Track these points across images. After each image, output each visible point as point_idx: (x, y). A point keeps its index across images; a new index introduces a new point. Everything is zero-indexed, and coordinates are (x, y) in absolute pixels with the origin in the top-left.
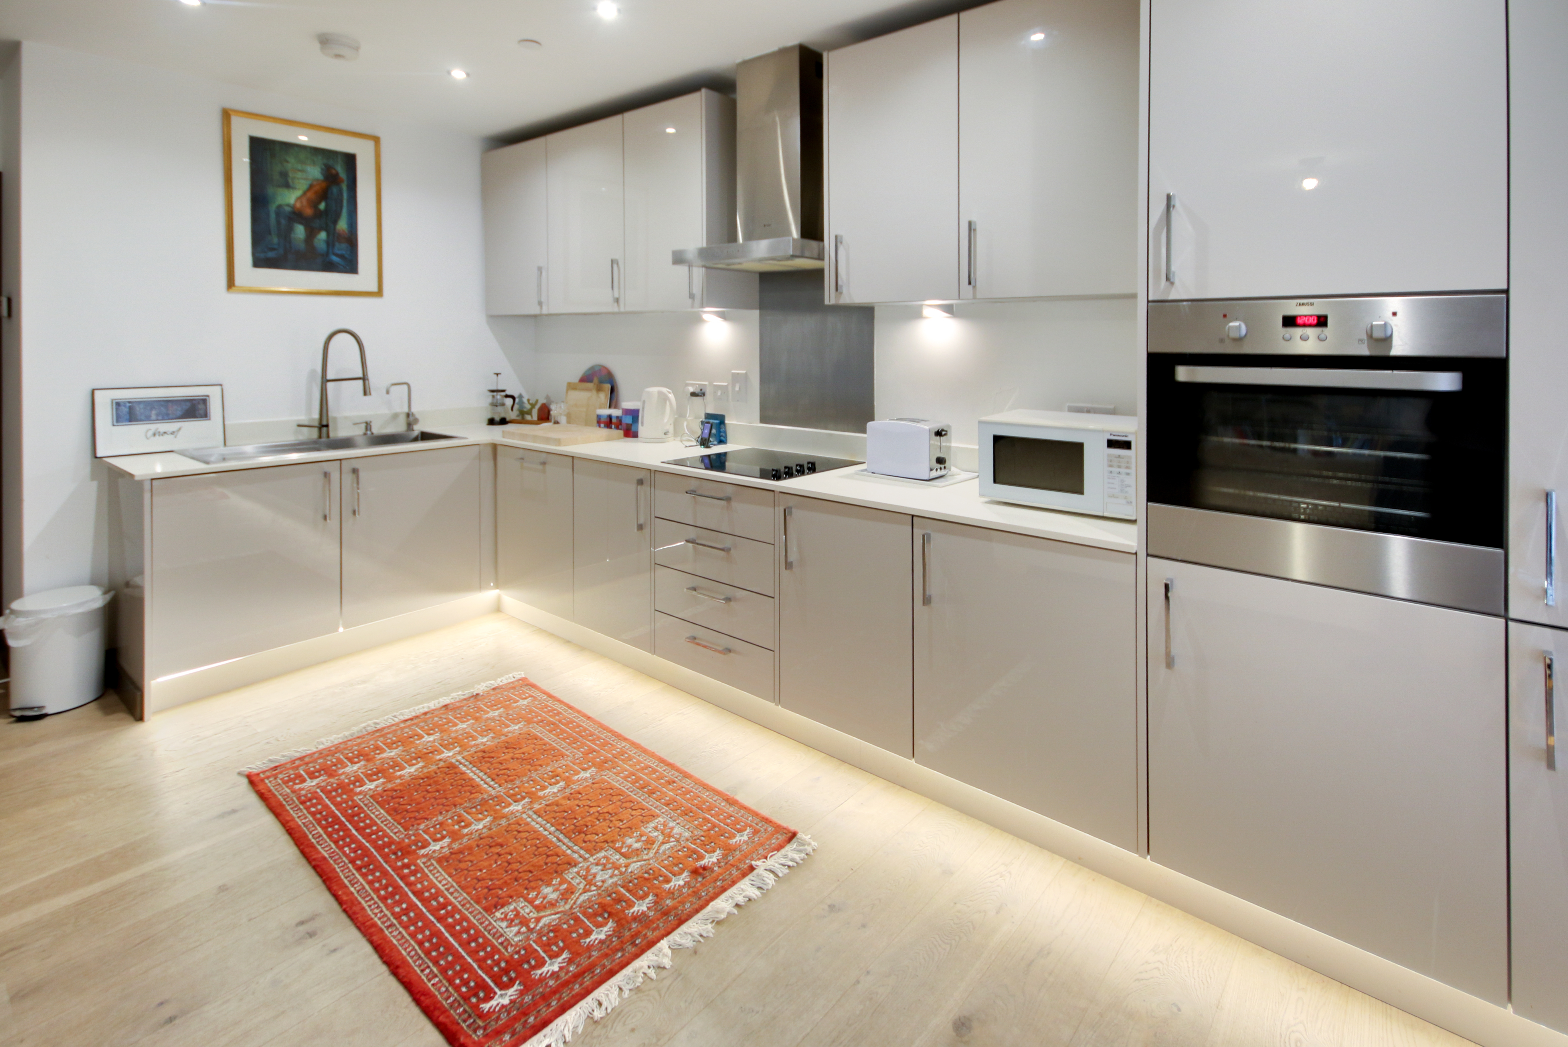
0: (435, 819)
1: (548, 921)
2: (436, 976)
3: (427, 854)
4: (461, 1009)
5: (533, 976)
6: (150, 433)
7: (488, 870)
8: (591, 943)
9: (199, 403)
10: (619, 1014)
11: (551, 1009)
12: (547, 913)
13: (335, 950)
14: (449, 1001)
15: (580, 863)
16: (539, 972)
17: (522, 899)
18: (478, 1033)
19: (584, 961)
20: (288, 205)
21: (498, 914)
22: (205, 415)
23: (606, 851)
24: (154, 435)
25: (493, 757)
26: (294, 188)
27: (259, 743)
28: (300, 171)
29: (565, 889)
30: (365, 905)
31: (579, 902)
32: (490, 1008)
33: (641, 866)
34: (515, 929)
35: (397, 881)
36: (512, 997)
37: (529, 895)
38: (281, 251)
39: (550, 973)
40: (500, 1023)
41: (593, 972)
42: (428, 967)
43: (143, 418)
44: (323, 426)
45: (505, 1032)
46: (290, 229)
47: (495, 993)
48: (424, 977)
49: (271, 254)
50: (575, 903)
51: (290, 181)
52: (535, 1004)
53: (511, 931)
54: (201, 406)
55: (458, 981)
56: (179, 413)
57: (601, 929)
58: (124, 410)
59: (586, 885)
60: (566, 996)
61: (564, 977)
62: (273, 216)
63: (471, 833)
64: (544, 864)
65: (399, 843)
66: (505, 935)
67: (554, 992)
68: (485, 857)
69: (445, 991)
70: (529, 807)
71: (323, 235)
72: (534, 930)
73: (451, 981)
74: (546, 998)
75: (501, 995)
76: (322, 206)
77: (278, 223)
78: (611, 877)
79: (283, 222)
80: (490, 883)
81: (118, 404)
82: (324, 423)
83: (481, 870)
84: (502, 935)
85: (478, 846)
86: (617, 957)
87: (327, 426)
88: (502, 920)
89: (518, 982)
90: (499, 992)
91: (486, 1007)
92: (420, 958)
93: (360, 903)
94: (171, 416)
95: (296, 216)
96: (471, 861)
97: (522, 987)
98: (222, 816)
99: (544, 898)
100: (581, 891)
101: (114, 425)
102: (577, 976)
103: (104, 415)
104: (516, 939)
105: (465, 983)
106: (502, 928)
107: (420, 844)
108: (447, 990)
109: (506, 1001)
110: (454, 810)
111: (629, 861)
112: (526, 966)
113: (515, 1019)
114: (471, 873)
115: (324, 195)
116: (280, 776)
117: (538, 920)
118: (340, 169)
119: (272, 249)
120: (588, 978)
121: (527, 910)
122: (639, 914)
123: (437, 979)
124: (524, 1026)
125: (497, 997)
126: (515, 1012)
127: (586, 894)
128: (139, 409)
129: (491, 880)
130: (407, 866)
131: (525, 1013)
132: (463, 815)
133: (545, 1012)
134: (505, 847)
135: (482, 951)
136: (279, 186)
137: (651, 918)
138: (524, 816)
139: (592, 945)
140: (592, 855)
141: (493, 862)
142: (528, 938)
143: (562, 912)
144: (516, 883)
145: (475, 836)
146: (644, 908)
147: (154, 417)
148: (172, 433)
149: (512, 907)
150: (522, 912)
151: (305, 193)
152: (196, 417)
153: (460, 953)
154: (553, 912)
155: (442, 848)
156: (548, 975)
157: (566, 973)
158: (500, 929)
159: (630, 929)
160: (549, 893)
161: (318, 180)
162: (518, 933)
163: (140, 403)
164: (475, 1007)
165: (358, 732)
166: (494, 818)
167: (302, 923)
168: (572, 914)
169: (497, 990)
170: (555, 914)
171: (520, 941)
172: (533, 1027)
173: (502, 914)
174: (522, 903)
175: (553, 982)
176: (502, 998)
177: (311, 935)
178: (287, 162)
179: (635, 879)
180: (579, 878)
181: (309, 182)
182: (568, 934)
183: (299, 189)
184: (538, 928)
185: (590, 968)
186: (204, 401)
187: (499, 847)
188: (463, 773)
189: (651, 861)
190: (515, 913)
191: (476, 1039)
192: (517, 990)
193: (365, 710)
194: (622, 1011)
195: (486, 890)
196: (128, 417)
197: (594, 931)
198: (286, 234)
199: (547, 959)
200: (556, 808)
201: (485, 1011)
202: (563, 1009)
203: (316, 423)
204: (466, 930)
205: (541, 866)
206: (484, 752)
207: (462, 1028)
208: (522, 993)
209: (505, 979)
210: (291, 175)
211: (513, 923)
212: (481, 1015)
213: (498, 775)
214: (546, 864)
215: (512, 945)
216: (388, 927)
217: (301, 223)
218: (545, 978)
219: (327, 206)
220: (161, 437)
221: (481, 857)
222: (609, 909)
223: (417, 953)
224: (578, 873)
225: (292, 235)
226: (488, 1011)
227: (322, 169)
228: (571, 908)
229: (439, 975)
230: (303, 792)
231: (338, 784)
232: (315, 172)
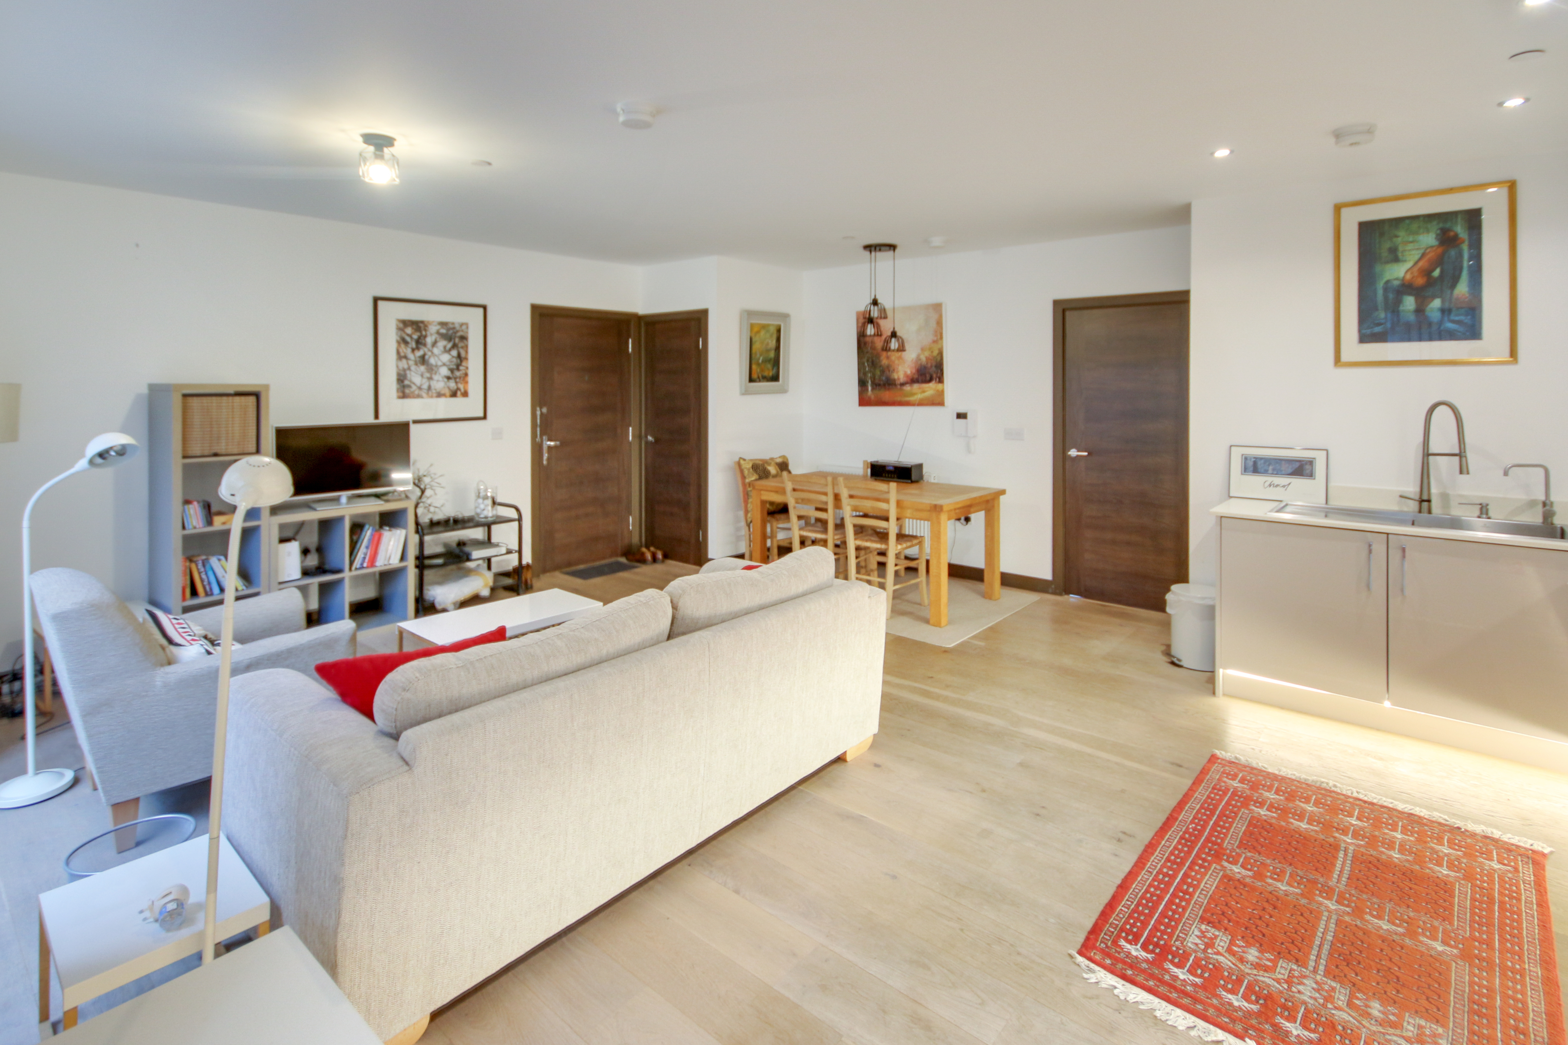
0: (1264, 858)
1: (1222, 961)
2: (1128, 909)
3: (1226, 867)
4: (1113, 930)
5: (1165, 964)
6: (1267, 484)
7: (1241, 908)
8: (1224, 996)
9: (1306, 464)
10: (1173, 1032)
11: (1145, 982)
12: (1230, 958)
13: (1116, 855)
14: (1114, 921)
15: (1306, 968)
16: (1171, 967)
17: (1230, 937)
18: (1102, 945)
19: (1202, 995)
20: (1397, 279)
21: (1203, 927)
22: (1311, 475)
23: (1341, 986)
24: (1270, 485)
25: (1378, 869)
26: (1405, 261)
27: (1248, 745)
28: (1411, 242)
29: (1265, 964)
30: (1157, 853)
31: (1258, 978)
32: (1123, 946)
33: (1349, 1021)
34: (1198, 941)
35: (1188, 861)
36: (1140, 956)
37: (1238, 940)
38: (1389, 325)
39: (1175, 974)
40: (1117, 955)
41: (1195, 1003)
42: (1132, 902)
43: (1262, 471)
44: (1424, 501)
45: (1110, 959)
46: (1398, 302)
47: (1136, 945)
48: (1123, 903)
49: (1377, 329)
50: (1256, 975)
51: (1400, 254)
52: (1143, 971)
53: (1194, 939)
54: (1308, 467)
55: (1132, 921)
56: (1290, 471)
57: (1243, 1001)
58: (1250, 463)
59: (1283, 979)
60: (1162, 989)
61: (1178, 984)
62: (1380, 292)
63: (1269, 885)
64: (1280, 942)
65: (1222, 848)
66: (1188, 936)
67: (1162, 981)
68: (1254, 902)
69: (1120, 917)
70: (1342, 914)
71: (1437, 303)
72: (1207, 954)
73: (1130, 917)
74: (1152, 976)
75: (1137, 949)
76: (1437, 273)
77: (1386, 298)
78: (1311, 997)
79: (1391, 296)
80: (1230, 913)
81: (1246, 459)
82: (1425, 497)
83: (1237, 903)
84: (1186, 935)
85: (1261, 893)
86: (1224, 1019)
87: (1429, 501)
88: (1201, 931)
89: (1153, 955)
90: (1139, 946)
91: (1122, 942)
92: (1136, 896)
93: (1156, 851)
94: (1283, 472)
95: (1406, 288)
96: (1241, 894)
97: (1151, 960)
98: (1173, 764)
99: (1243, 952)
100: (1273, 977)
101: (1242, 474)
102: (1186, 994)
103: (1237, 465)
104: (1189, 944)
105: (1133, 926)
106: (1193, 933)
107: (1231, 859)
108: (1121, 918)
109: (1134, 953)
110: (1285, 866)
111: (1346, 1009)
112: (1170, 957)
113: (1125, 963)
114: (1230, 898)
115: (1439, 261)
116: (1227, 768)
117: (1218, 953)
118: (1460, 230)
119: (1379, 324)
120: (1188, 1001)
121: (1222, 944)
122: (1284, 1028)
123: (1126, 910)
124: (1122, 969)
125: (1134, 947)
126: (1129, 961)
127: (1273, 981)
128: (1260, 464)
129: (1233, 912)
130: (1204, 860)
131: (1131, 967)
132: (1286, 874)
133: (1140, 978)
134: (1277, 911)
135: (1165, 927)
136: (1387, 262)
137: (1287, 1039)
138: (1326, 914)
139: (1222, 998)
140: (1324, 976)
141: (1252, 908)
142: (1195, 951)
143: (1239, 968)
144: (1243, 929)
145: (1270, 889)
146: (1295, 1032)
147: (1270, 471)
148: (1284, 486)
149: (1217, 933)
150: (1218, 940)
151: (1416, 263)
152: (1303, 476)
153: (1155, 915)
154: (1234, 962)
155: (1239, 873)
156: (1172, 973)
157: (1182, 985)
158: (1191, 932)
159: (1260, 1023)
160: (1252, 954)
161: (1432, 247)
162: (1196, 944)
163: (1261, 459)
164: (1119, 936)
165: (1313, 781)
166: (1302, 894)
167: (1124, 833)
168: (1244, 976)
169: (1139, 945)
170: (1233, 964)
171: (1190, 948)
172: (1125, 974)
173: (1206, 929)
174: (1227, 939)
175: (1169, 978)
176: (1135, 951)
177: (1119, 840)
178: (1397, 236)
179: (1326, 1018)
180: (1288, 972)
181: (1422, 251)
182: (1220, 977)
183: (1410, 261)
184: (1211, 956)
185: (1196, 1000)
186: (1311, 462)
187: (1272, 907)
188: (1336, 858)
189: (1364, 1030)
190: (1213, 936)
191: (1098, 945)
192: (1147, 957)
193: (1345, 775)
194: (1177, 1034)
195: (1220, 912)
196: (1252, 469)
197: (1238, 995)
198: (1394, 307)
199: (1186, 969)
200: (1361, 933)
201: (1119, 943)
202: (1149, 990)
203: (1417, 497)
204: (1174, 912)
205: (1277, 941)
206: (1378, 861)
207: (1100, 935)
208: (1147, 961)
209: (1151, 947)
210: (1400, 249)
211: (1203, 939)
212: (1115, 943)
213: (1358, 880)
214: (1282, 943)
215: (1182, 943)
216: (1148, 871)
217: (1410, 294)
218: (1169, 972)
219: (1442, 272)
220: (1274, 488)
221: (1251, 899)
222: (1269, 1002)
223: (1138, 893)
224: (1291, 970)
225: (1401, 308)
226: (1120, 945)
227: (1437, 235)
228: (1248, 974)
229: (1130, 910)
230: (1223, 784)
231: (1247, 796)
232: (1429, 239)
